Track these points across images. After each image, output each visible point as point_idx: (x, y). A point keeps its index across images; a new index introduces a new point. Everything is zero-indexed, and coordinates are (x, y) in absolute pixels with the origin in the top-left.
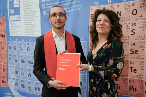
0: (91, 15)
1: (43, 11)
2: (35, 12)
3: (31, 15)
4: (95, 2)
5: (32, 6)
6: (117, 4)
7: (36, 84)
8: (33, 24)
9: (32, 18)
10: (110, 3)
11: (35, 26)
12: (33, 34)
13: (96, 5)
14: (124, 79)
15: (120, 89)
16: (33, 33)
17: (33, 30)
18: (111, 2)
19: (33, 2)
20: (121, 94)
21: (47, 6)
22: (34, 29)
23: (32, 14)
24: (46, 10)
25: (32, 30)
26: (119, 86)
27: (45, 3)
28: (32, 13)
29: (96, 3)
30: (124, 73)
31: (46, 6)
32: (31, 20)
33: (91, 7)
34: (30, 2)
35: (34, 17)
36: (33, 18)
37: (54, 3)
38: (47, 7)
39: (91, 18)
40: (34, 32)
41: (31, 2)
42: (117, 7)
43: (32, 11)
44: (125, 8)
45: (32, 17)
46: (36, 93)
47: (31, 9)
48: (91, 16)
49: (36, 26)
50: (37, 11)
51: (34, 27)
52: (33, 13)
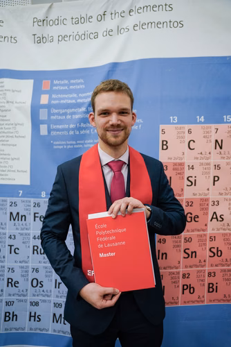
0: (163, 141)
1: (41, 126)
2: (17, 126)
3: (3, 132)
4: (171, 118)
5: (10, 110)
6: (214, 126)
7: (7, 304)
8: (9, 155)
9: (7, 139)
10: (200, 123)
11: (13, 159)
12: (7, 177)
13: (173, 123)
14: (225, 271)
15: (216, 292)
16: (7, 175)
17: (7, 169)
18: (203, 120)
19: (13, 103)
20: (219, 301)
21: (54, 114)
22: (11, 166)
23: (6, 131)
24: (48, 122)
25: (4, 169)
26: (214, 287)
27: (48, 107)
28: (7, 127)
29: (174, 119)
30: (224, 260)
31: (50, 114)
32: (5, 143)
33: (162, 127)
34: (5, 101)
35: (12, 137)
36: (9, 139)
37: (71, 108)
38: (52, 117)
39: (163, 149)
40: (9, 173)
41: (8, 102)
42: (214, 131)
43: (9, 122)
44: (229, 135)
45: (7, 136)
46: (6, 329)
47: (5, 118)
48: (163, 145)
49: (18, 159)
50: (22, 124)
51: (10, 161)
52: (11, 126)
